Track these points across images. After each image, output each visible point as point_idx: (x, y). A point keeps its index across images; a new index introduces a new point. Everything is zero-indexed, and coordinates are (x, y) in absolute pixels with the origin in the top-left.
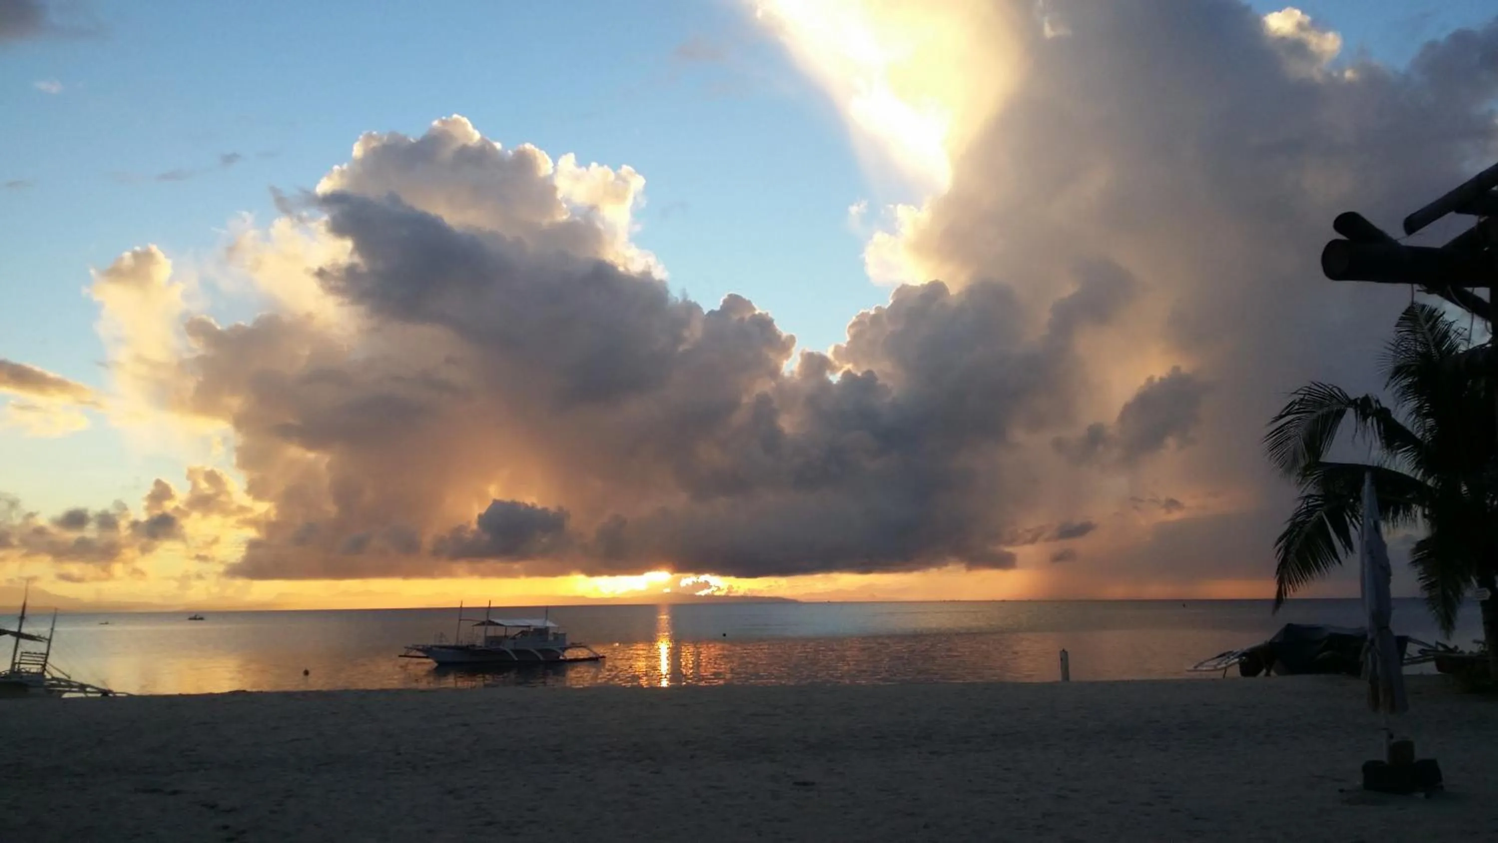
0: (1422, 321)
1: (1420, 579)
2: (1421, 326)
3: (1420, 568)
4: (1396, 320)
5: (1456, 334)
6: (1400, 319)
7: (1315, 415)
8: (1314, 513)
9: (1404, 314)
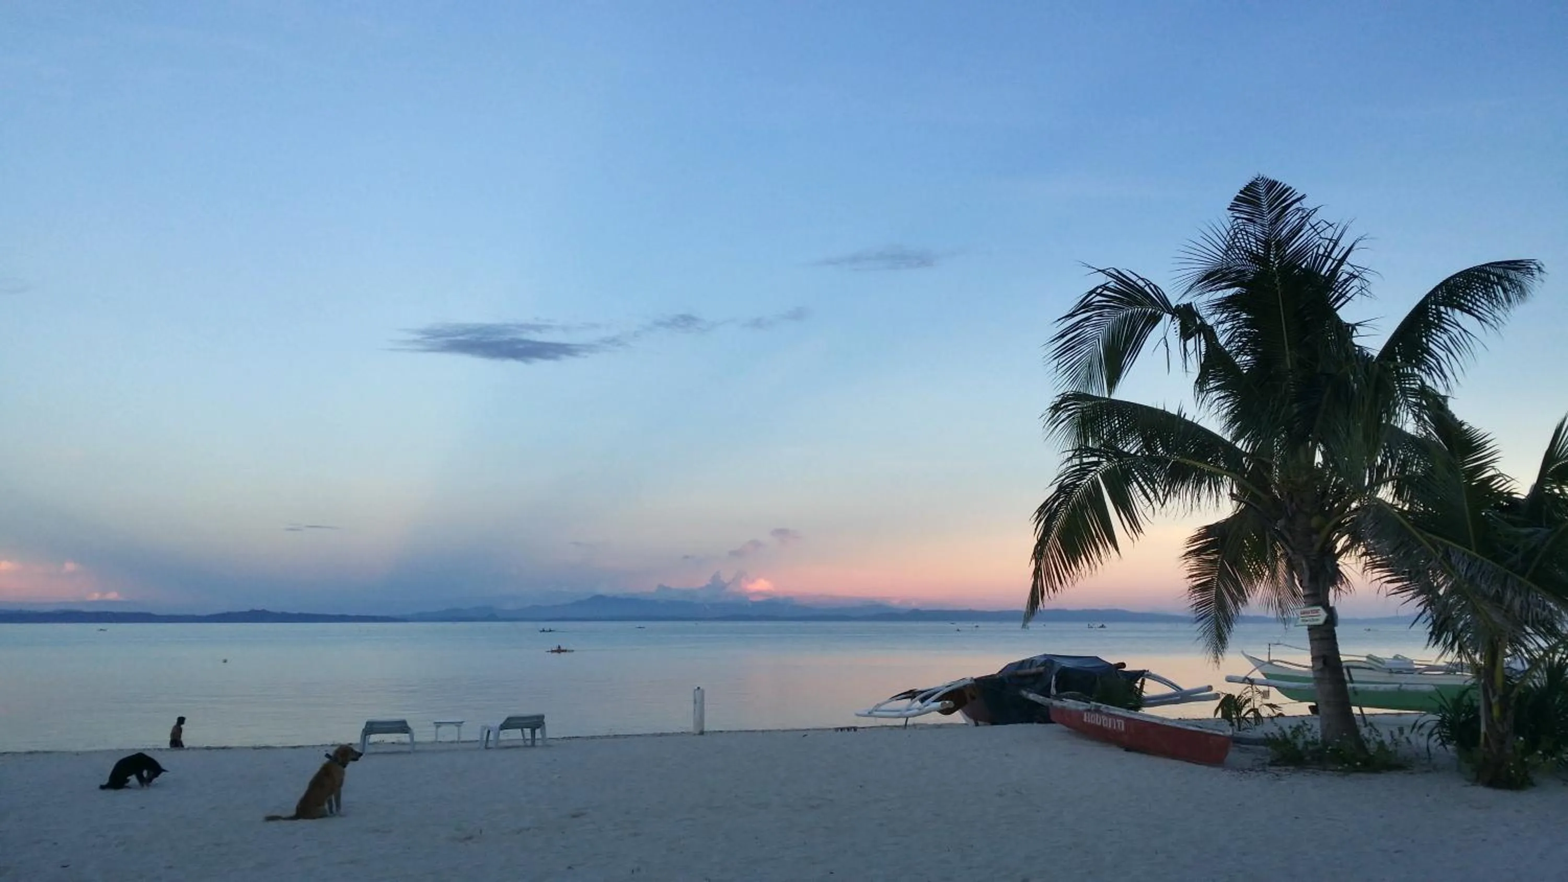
0: (1265, 209)
1: (1191, 577)
2: (1262, 214)
3: (1192, 561)
4: (1230, 200)
5: (1313, 230)
6: (1235, 199)
7: (1122, 314)
8: (1087, 474)
9: (1241, 192)
